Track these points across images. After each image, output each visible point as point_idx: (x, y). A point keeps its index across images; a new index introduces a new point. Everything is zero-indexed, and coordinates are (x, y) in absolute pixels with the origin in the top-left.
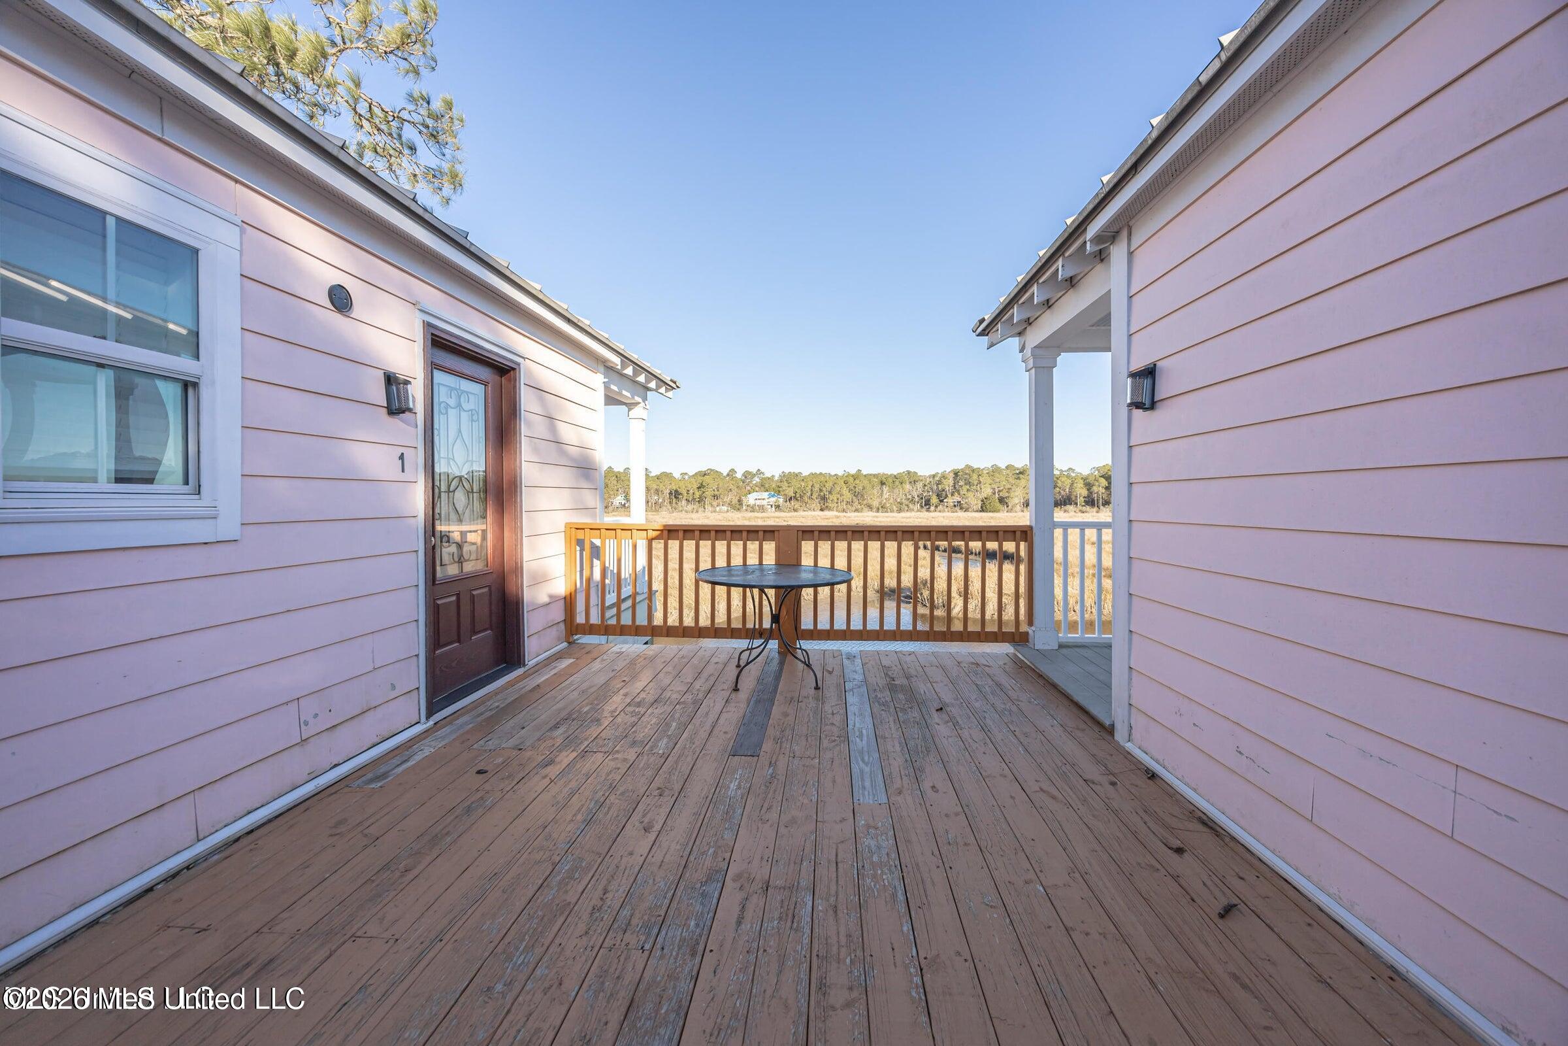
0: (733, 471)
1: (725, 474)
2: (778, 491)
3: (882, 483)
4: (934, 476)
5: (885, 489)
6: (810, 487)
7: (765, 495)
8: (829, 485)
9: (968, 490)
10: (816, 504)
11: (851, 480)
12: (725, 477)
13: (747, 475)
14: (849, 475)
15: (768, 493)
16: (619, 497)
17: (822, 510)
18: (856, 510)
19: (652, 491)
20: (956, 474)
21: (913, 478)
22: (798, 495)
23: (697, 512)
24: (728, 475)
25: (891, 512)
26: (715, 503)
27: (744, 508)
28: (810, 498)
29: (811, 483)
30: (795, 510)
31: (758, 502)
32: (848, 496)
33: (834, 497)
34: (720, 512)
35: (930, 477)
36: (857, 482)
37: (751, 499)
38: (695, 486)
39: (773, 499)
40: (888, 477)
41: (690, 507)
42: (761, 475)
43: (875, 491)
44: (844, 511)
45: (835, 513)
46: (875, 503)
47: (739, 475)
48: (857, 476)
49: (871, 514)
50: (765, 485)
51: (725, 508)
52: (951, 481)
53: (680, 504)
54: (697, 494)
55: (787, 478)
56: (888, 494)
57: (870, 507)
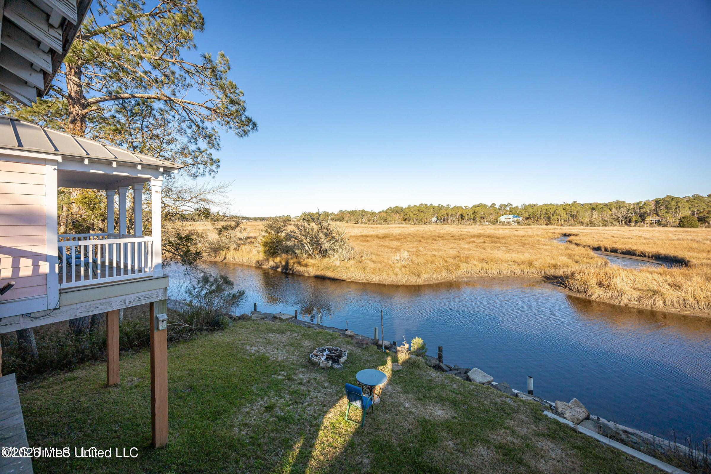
0: (494, 204)
1: (489, 206)
2: (519, 214)
3: (593, 209)
4: (638, 204)
5: (595, 212)
6: (539, 212)
7: (511, 216)
8: (552, 211)
9: (666, 212)
10: (543, 221)
11: (568, 207)
12: (489, 208)
13: (501, 206)
14: (567, 204)
15: (513, 215)
16: (434, 218)
17: (547, 225)
18: (572, 225)
19: (449, 215)
20: (657, 202)
21: (619, 205)
22: (531, 216)
23: (471, 225)
24: (491, 206)
25: (598, 226)
26: (482, 221)
27: (499, 223)
28: (540, 218)
29: (540, 210)
30: (529, 225)
31: (507, 220)
32: (565, 216)
33: (556, 217)
34: (485, 225)
35: (634, 204)
36: (573, 208)
37: (502, 219)
38: (471, 212)
39: (516, 219)
40: (597, 205)
41: (468, 223)
42: (511, 206)
43: (587, 214)
44: (562, 225)
45: (555, 227)
46: (586, 220)
47: (497, 206)
48: (574, 204)
49: (583, 227)
50: (514, 211)
51: (487, 223)
52: (653, 207)
53: (463, 221)
54: (472, 216)
55: (526, 208)
56: (597, 215)
57: (582, 223)
